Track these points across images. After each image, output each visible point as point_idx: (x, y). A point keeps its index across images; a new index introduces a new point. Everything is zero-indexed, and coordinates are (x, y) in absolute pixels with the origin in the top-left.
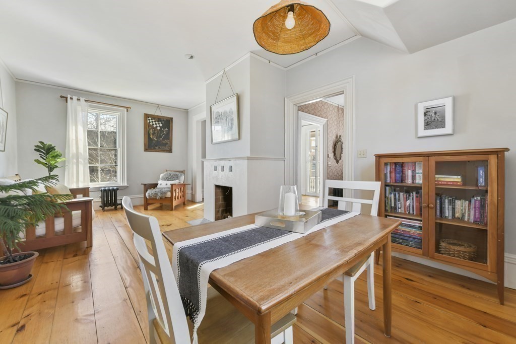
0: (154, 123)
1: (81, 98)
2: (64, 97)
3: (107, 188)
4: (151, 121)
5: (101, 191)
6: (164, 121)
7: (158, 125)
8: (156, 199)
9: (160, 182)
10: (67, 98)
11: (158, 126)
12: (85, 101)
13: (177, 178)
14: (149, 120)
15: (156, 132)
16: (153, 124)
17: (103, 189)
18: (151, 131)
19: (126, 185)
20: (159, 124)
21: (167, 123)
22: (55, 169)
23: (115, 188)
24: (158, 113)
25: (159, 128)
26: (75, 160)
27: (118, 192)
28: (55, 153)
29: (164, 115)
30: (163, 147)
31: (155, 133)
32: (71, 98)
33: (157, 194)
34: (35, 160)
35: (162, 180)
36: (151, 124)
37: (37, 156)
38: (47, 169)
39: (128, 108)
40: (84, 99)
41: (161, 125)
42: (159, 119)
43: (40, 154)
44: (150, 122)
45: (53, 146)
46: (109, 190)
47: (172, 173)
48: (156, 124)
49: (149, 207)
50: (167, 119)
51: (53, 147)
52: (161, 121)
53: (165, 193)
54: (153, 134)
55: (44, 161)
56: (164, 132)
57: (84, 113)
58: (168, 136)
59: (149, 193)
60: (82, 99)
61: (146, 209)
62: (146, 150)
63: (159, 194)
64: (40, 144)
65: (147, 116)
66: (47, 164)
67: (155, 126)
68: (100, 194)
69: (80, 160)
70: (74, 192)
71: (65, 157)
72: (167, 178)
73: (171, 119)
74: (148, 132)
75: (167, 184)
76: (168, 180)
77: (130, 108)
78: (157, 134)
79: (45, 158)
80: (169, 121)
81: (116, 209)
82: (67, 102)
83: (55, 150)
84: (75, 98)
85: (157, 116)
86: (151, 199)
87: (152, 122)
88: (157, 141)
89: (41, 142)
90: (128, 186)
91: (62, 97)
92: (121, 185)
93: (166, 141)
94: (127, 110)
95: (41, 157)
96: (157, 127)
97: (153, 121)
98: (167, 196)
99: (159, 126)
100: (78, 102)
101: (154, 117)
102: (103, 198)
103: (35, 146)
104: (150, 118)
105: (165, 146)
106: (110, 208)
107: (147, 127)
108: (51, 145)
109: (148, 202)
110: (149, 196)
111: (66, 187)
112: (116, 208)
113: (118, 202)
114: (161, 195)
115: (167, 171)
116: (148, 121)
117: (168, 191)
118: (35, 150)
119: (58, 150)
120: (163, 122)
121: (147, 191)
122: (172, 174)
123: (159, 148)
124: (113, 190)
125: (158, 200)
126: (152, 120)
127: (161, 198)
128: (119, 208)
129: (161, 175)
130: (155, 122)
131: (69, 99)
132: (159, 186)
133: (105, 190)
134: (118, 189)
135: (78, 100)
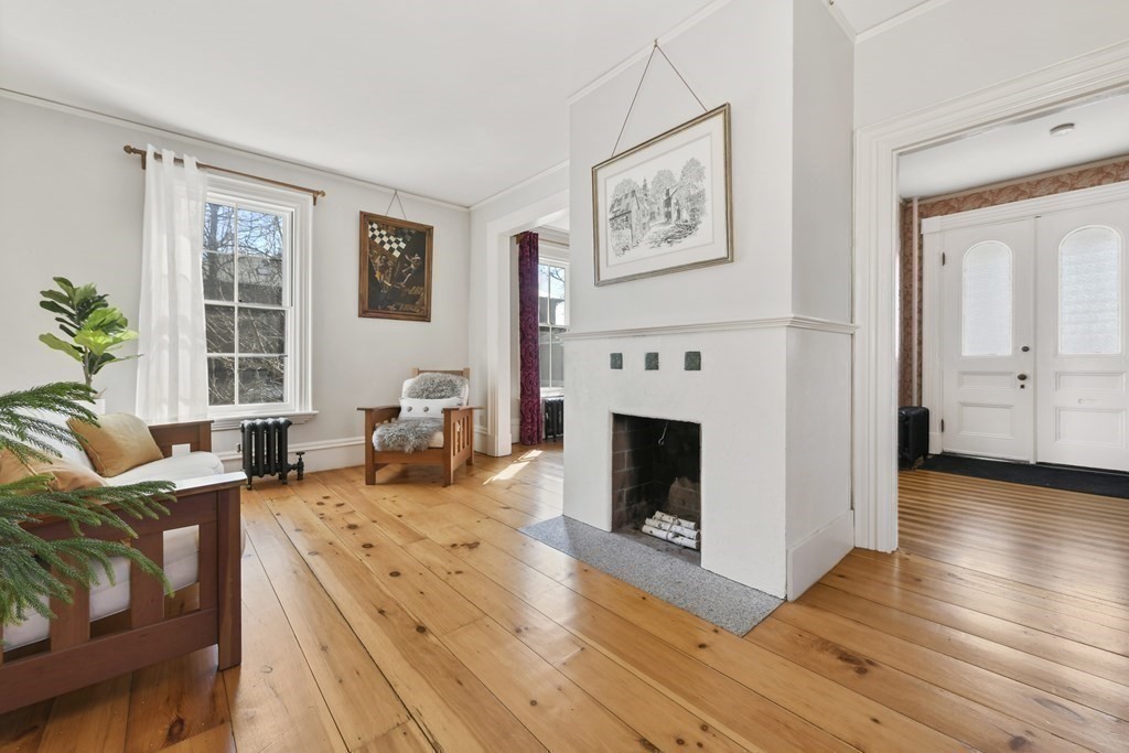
0: (385, 239)
1: (186, 158)
2: (135, 151)
3: (259, 422)
4: (377, 233)
5: (243, 429)
6: (410, 234)
7: (395, 246)
8: (402, 452)
9: (405, 403)
10: (144, 154)
11: (397, 246)
12: (199, 165)
13: (453, 390)
14: (373, 230)
15: (390, 263)
16: (383, 243)
17: (247, 423)
18: (377, 261)
19: (310, 410)
20: (397, 242)
21: (419, 239)
22: (107, 366)
23: (282, 420)
24: (396, 213)
25: (397, 254)
26: (166, 337)
27: (290, 431)
28: (105, 313)
29: (410, 219)
30: (408, 307)
31: (388, 268)
32: (158, 156)
33: (405, 439)
34: (42, 338)
35: (409, 396)
36: (378, 240)
37: (49, 322)
38: (80, 365)
39: (316, 194)
40: (195, 160)
41: (403, 245)
42: (398, 228)
43: (58, 319)
44: (374, 237)
45: (100, 293)
46: (266, 426)
47: (438, 377)
48: (390, 242)
49: (381, 476)
50: (420, 229)
51: (101, 298)
52: (403, 235)
53: (429, 435)
54: (383, 269)
55: (71, 341)
56: (409, 264)
57: (193, 203)
58: (421, 276)
59: (381, 436)
60: (190, 161)
61: (371, 481)
62: (363, 313)
63: (412, 438)
64: (57, 288)
65: (366, 219)
66: (80, 349)
67: (387, 247)
68: (238, 438)
69: (181, 336)
70: (165, 439)
71: (136, 330)
72: (426, 392)
73: (430, 229)
74: (370, 263)
75: (427, 410)
76: (427, 398)
77: (324, 194)
78: (394, 269)
79: (73, 330)
80: (424, 234)
81: (283, 481)
82: (144, 167)
83: (106, 305)
84: (168, 155)
85: (394, 220)
86: (387, 452)
87: (381, 236)
88: (392, 290)
89: (64, 282)
90: (315, 415)
91: (128, 150)
92: (297, 411)
93: (414, 290)
94: (315, 199)
95: (62, 327)
96: (392, 250)
97: (384, 232)
98: (432, 445)
99: (399, 249)
100: (178, 168)
101: (385, 223)
102: (246, 449)
103: (43, 293)
104: (375, 226)
105: (413, 303)
106: (267, 477)
107: (368, 249)
108: (94, 291)
109: (377, 462)
110: (382, 444)
111: (138, 422)
112: (283, 478)
113: (292, 460)
114: (417, 442)
115: (420, 372)
116: (370, 234)
117: (435, 430)
118: (43, 304)
119: (117, 305)
120: (409, 238)
121: (374, 429)
122: (437, 381)
123: (397, 308)
124: (277, 425)
125: (408, 453)
126: (379, 229)
127: (416, 450)
128: (292, 479)
129: (407, 384)
130: (388, 235)
131: (150, 158)
132: (404, 414)
133: (253, 427)
134: (288, 424)
135: (179, 161)
